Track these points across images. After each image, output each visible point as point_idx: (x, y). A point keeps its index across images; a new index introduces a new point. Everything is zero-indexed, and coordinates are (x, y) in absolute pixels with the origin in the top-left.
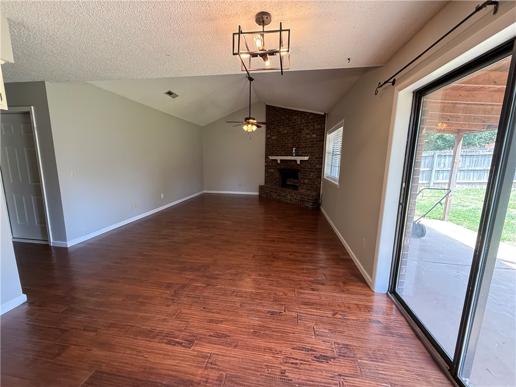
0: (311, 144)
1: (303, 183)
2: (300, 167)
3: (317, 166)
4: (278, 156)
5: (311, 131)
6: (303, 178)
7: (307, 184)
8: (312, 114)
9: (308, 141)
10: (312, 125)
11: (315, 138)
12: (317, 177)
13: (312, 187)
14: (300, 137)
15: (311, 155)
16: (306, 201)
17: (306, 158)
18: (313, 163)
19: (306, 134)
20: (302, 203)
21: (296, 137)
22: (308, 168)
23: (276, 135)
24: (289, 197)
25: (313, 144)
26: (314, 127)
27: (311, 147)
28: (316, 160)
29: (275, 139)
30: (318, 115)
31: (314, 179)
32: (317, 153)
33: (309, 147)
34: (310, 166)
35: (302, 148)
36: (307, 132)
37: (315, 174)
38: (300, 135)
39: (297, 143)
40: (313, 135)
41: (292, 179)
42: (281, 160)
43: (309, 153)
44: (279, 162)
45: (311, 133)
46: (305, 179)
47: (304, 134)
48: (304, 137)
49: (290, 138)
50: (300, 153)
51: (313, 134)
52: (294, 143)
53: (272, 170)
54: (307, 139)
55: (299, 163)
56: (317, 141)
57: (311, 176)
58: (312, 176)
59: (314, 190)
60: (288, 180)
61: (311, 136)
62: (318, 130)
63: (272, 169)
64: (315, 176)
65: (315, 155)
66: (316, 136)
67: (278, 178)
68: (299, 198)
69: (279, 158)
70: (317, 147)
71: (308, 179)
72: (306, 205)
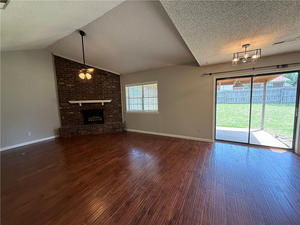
0: (112, 92)
1: (108, 118)
2: (104, 107)
3: (119, 105)
4: (79, 100)
5: (110, 83)
6: (108, 114)
7: (112, 118)
8: (110, 73)
9: (109, 90)
10: (111, 80)
11: (114, 88)
12: (119, 112)
13: (117, 119)
14: (102, 87)
15: (113, 99)
16: (118, 128)
17: (110, 101)
18: (115, 104)
19: (106, 85)
20: (114, 131)
21: (97, 87)
22: (112, 107)
23: (72, 83)
24: (101, 130)
25: (114, 92)
26: (113, 82)
27: (112, 94)
28: (117, 102)
29: (72, 87)
30: (115, 74)
31: (118, 114)
32: (117, 97)
33: (110, 94)
34: (113, 106)
35: (104, 94)
36: (107, 83)
37: (118, 111)
38: (101, 85)
39: (99, 91)
40: (113, 87)
41: (94, 117)
42: (82, 104)
43: (111, 97)
44: (81, 105)
45: (111, 85)
46: (110, 114)
47: (105, 85)
48: (105, 87)
49: (91, 87)
50: (103, 98)
51: (112, 85)
52: (96, 91)
53: (71, 113)
54: (108, 88)
55: (103, 104)
56: (116, 90)
57: (114, 112)
58: (116, 112)
59: (118, 120)
60: (89, 118)
61: (111, 87)
62: (116, 83)
63: (70, 111)
64: (118, 112)
65: (116, 99)
66: (116, 87)
67: (80, 118)
68: (111, 128)
69: (80, 102)
70: (117, 94)
71: (112, 114)
72: (118, 130)
